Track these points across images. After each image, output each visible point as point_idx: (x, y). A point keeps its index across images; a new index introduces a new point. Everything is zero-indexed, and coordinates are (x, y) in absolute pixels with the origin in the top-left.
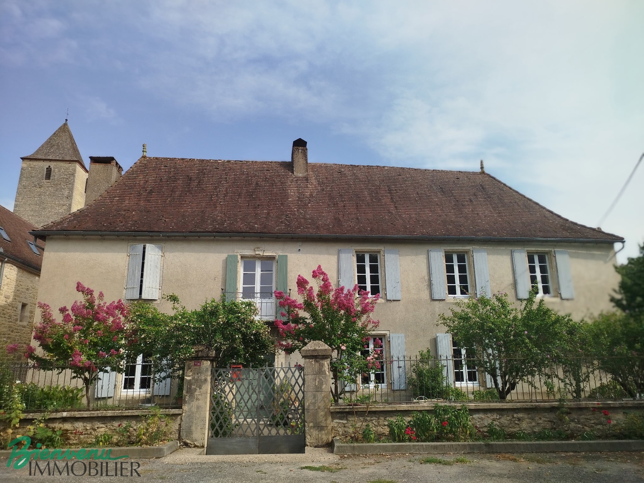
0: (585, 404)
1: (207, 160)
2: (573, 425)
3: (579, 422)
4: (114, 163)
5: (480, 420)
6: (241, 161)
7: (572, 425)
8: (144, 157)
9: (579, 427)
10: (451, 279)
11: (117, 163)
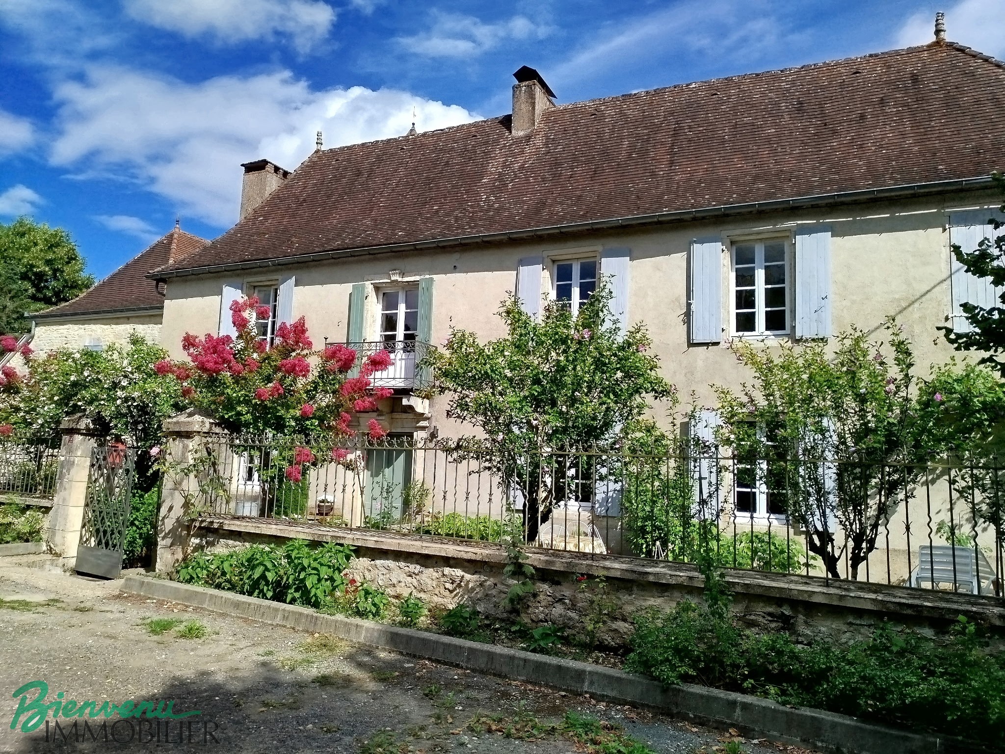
0: (588, 565)
1: (395, 139)
2: (560, 612)
3: (573, 607)
4: (269, 168)
5: (385, 571)
6: (442, 130)
7: (558, 610)
8: (317, 152)
9: (570, 619)
10: (745, 300)
11: (277, 169)
